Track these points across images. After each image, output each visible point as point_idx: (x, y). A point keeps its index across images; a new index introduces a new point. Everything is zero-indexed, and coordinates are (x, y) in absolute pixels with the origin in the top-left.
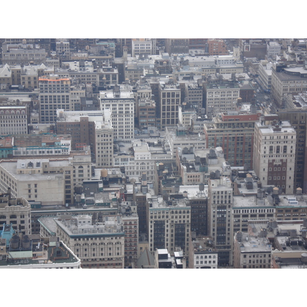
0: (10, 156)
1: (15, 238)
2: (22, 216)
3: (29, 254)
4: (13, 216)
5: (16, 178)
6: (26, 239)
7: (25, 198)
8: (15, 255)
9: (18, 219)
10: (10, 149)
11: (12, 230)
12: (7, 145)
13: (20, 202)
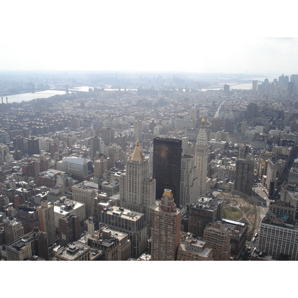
0: (293, 190)
1: (288, 219)
2: (293, 212)
3: (292, 226)
4: (289, 211)
5: (294, 198)
6: (292, 220)
7: (295, 206)
8: (287, 225)
9: (291, 213)
10: (294, 188)
11: (288, 216)
12: (293, 186)
13: (293, 207)
